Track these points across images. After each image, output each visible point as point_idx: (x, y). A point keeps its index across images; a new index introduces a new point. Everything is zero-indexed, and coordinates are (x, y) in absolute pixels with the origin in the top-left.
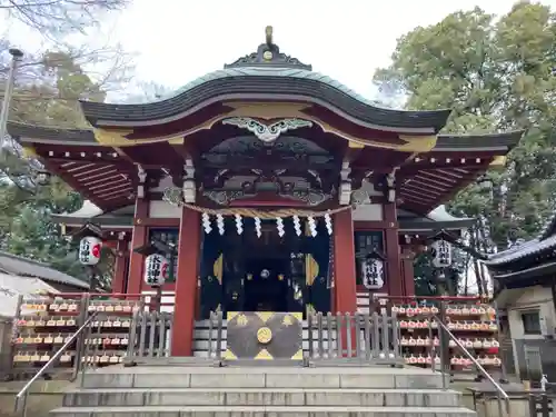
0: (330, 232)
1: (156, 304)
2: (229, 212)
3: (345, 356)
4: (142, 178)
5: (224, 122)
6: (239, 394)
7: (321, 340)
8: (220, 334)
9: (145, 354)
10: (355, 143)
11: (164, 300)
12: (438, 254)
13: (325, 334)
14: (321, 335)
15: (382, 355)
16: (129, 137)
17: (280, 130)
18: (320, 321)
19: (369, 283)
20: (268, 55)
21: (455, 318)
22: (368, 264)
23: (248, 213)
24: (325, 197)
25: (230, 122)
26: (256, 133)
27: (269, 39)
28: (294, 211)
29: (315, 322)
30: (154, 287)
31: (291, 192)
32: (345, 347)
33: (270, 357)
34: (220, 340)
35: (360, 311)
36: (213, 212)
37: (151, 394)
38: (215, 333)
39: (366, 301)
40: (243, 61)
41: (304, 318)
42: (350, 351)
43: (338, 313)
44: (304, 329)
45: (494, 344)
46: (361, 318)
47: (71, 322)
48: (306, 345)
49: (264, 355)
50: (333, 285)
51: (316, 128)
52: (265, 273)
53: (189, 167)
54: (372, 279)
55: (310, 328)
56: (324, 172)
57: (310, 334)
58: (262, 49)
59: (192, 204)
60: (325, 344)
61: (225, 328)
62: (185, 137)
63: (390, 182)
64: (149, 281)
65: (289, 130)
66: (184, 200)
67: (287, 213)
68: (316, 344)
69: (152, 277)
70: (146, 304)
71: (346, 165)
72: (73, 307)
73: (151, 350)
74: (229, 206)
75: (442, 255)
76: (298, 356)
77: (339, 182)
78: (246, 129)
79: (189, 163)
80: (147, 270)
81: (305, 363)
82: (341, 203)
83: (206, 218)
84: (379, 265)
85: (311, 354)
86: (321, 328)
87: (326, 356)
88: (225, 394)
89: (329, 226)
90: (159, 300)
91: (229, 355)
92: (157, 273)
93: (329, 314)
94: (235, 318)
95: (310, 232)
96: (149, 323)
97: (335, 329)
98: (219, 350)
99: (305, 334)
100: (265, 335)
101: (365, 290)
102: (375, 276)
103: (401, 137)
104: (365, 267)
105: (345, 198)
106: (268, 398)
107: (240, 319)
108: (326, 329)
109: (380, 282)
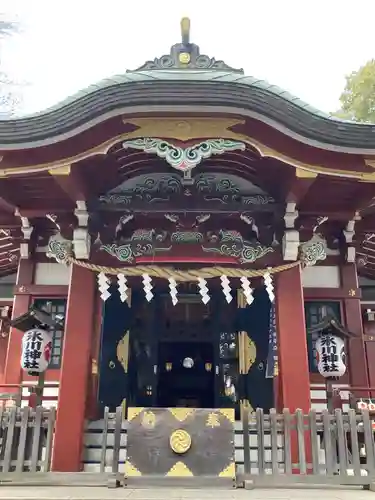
0: (272, 297)
1: (37, 396)
2: (134, 271)
3: (296, 471)
4: (27, 233)
5: (125, 146)
7: (261, 449)
8: (118, 439)
9: (12, 469)
10: (305, 172)
11: (47, 392)
13: (267, 440)
14: (261, 440)
15: (350, 472)
17: (201, 155)
18: (260, 421)
19: (327, 368)
20: (184, 57)
22: (324, 342)
23: (159, 272)
24: (264, 252)
25: (135, 145)
26: (169, 160)
27: (186, 36)
28: (222, 269)
29: (252, 423)
30: (34, 374)
31: (218, 244)
32: (295, 459)
33: (188, 474)
34: (117, 448)
35: (315, 407)
36: (113, 271)
38: (111, 438)
39: (322, 395)
40: (151, 65)
41: (237, 417)
42: (304, 466)
43: (286, 410)
44: (237, 432)
46: (318, 417)
48: (240, 455)
49: (180, 470)
50: (276, 373)
51: (251, 152)
52: (188, 363)
53: (80, 212)
54: (330, 364)
55: (246, 432)
56: (261, 218)
57: (246, 440)
58: (177, 50)
60: (268, 455)
61: (124, 431)
62: (73, 166)
63: (349, 237)
64: (27, 365)
65: (213, 156)
66: (73, 256)
67: (212, 272)
68: (254, 455)
69: (31, 360)
70: (23, 398)
71: (291, 207)
73: (19, 463)
74: (134, 265)
76: (229, 472)
77: (282, 229)
78: (154, 154)
79: (81, 205)
80: (24, 351)
81: (238, 483)
82: (286, 258)
83: (103, 280)
84: (339, 344)
85: (248, 469)
86: (261, 432)
87: (268, 471)
89: (270, 289)
90: (41, 391)
91: (129, 470)
92: (36, 355)
93: (273, 411)
94: (138, 417)
95: (245, 297)
96: (18, 424)
97: (281, 433)
98: (116, 462)
99: (239, 440)
100: (180, 442)
101: (320, 379)
102: (334, 358)
103: (368, 162)
104: (319, 347)
105: (291, 252)
107: (146, 418)
108: (267, 433)
109: (341, 367)
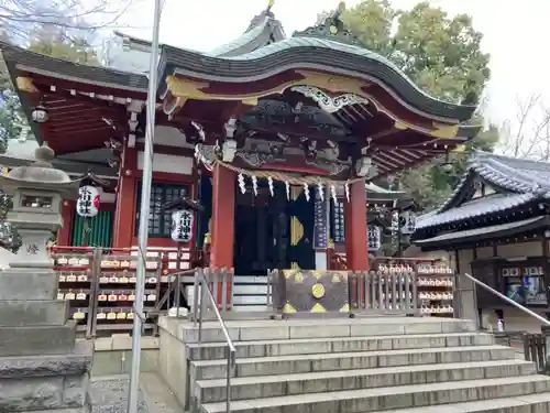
2: (262, 174)
5: (293, 89)
6: (343, 342)
10: (400, 125)
12: (407, 223)
16: (204, 91)
17: (341, 104)
20: (333, 29)
21: (423, 276)
22: (370, 229)
23: (280, 177)
25: (299, 90)
26: (321, 103)
31: (315, 160)
33: (323, 310)
36: (248, 173)
37: (271, 345)
40: (311, 31)
45: (449, 296)
47: (82, 278)
49: (318, 308)
51: (370, 106)
53: (230, 126)
58: (329, 22)
59: (227, 163)
62: (259, 99)
65: (348, 105)
66: (221, 158)
67: (311, 180)
72: (84, 262)
74: (261, 169)
75: (410, 224)
76: (345, 309)
78: (311, 98)
82: (360, 174)
83: (241, 179)
84: (378, 231)
88: (332, 343)
94: (293, 276)
100: (318, 291)
102: (375, 240)
105: (364, 170)
106: (365, 345)
107: (297, 276)
109: (379, 245)
